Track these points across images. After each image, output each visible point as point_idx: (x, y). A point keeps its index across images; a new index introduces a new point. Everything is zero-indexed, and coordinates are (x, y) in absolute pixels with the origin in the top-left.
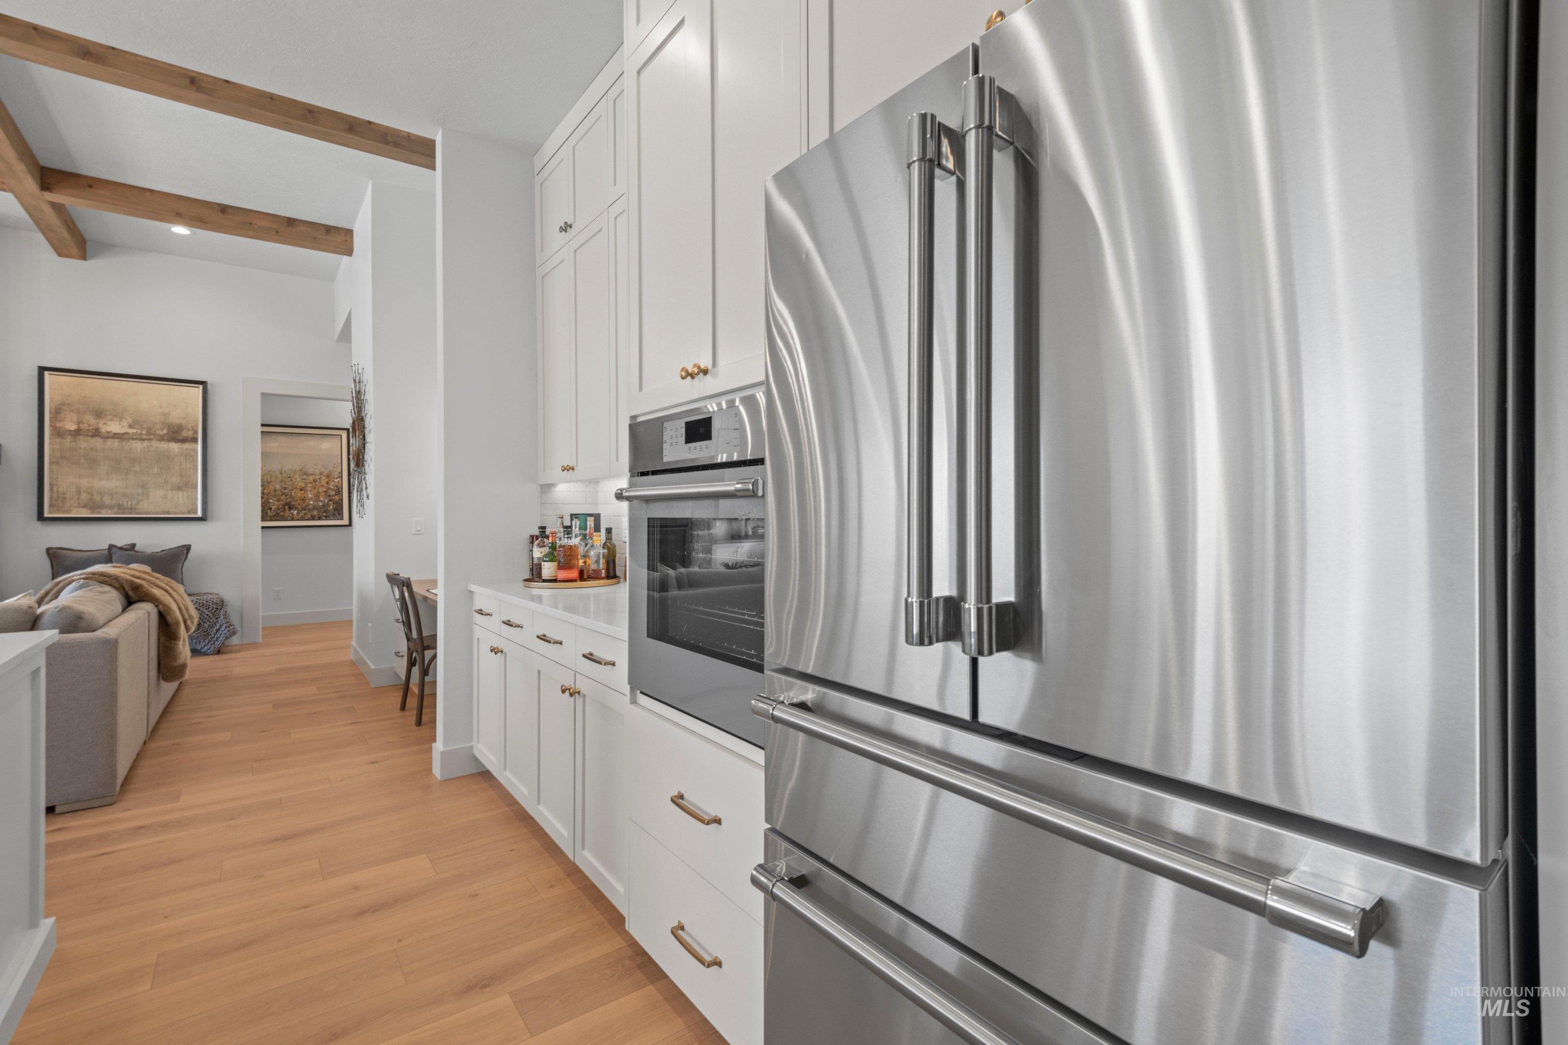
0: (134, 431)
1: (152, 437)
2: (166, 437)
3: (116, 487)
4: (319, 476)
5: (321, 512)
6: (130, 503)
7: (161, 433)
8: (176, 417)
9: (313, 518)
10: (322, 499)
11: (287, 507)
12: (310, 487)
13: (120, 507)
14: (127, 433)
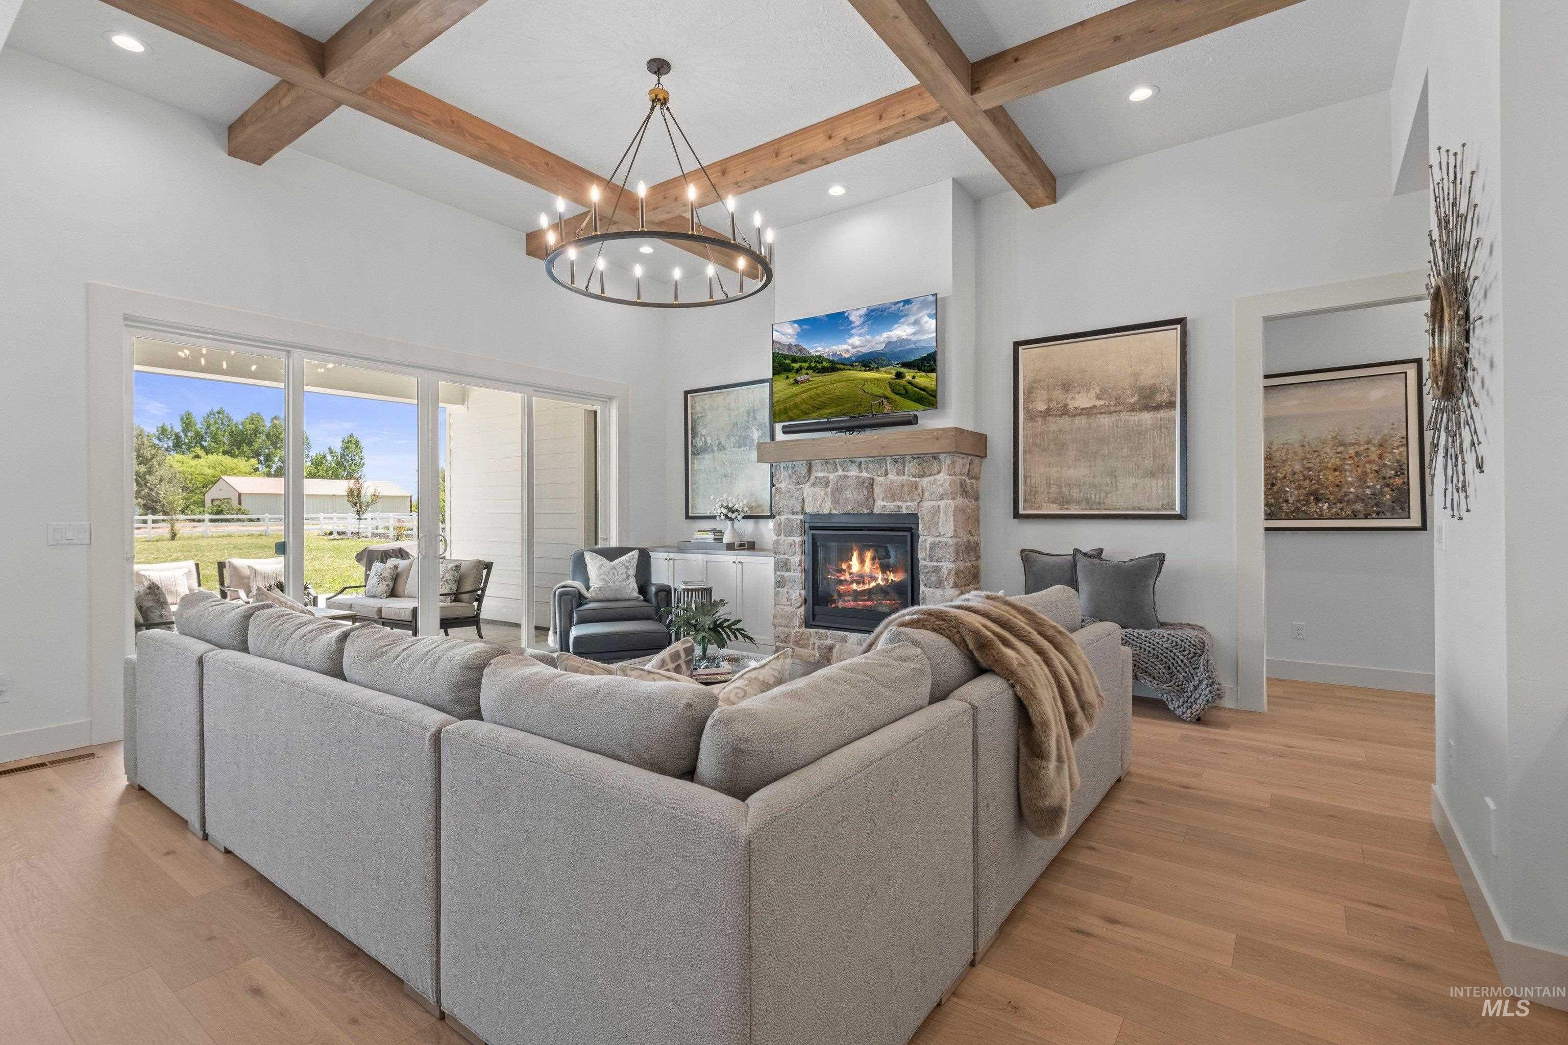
0: (1102, 402)
1: (1120, 408)
2: (1137, 406)
3: (1084, 476)
4: (1366, 446)
5: (1369, 506)
6: (1098, 496)
7: (1131, 401)
8: (1147, 379)
9: (1355, 516)
10: (1370, 484)
11: (1312, 498)
12: (1349, 465)
13: (1088, 501)
14: (1094, 407)
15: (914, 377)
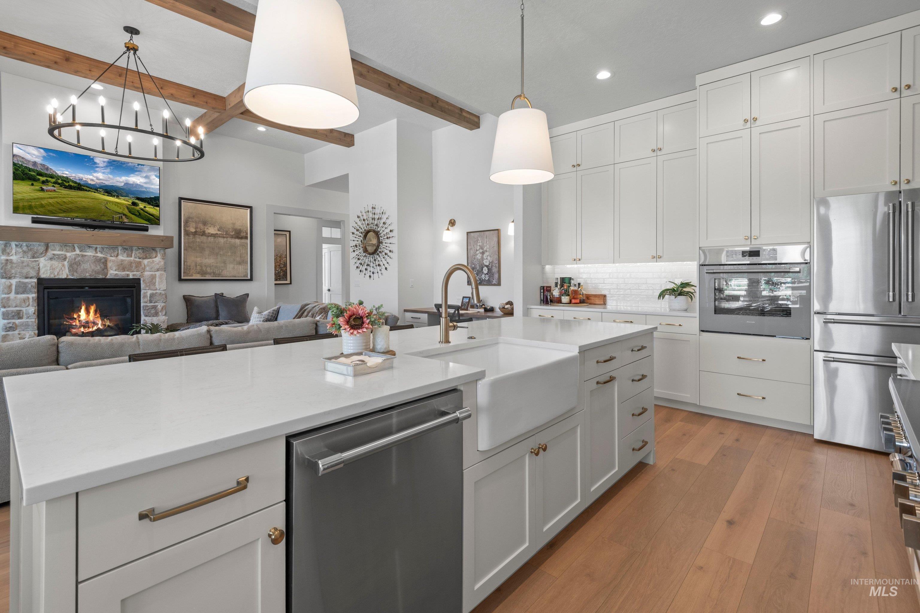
0: (220, 233)
1: (227, 236)
2: (234, 236)
3: (212, 263)
6: (218, 271)
7: (232, 234)
8: (238, 226)
10: (278, 269)
13: (214, 273)
14: (217, 234)
15: (145, 207)
